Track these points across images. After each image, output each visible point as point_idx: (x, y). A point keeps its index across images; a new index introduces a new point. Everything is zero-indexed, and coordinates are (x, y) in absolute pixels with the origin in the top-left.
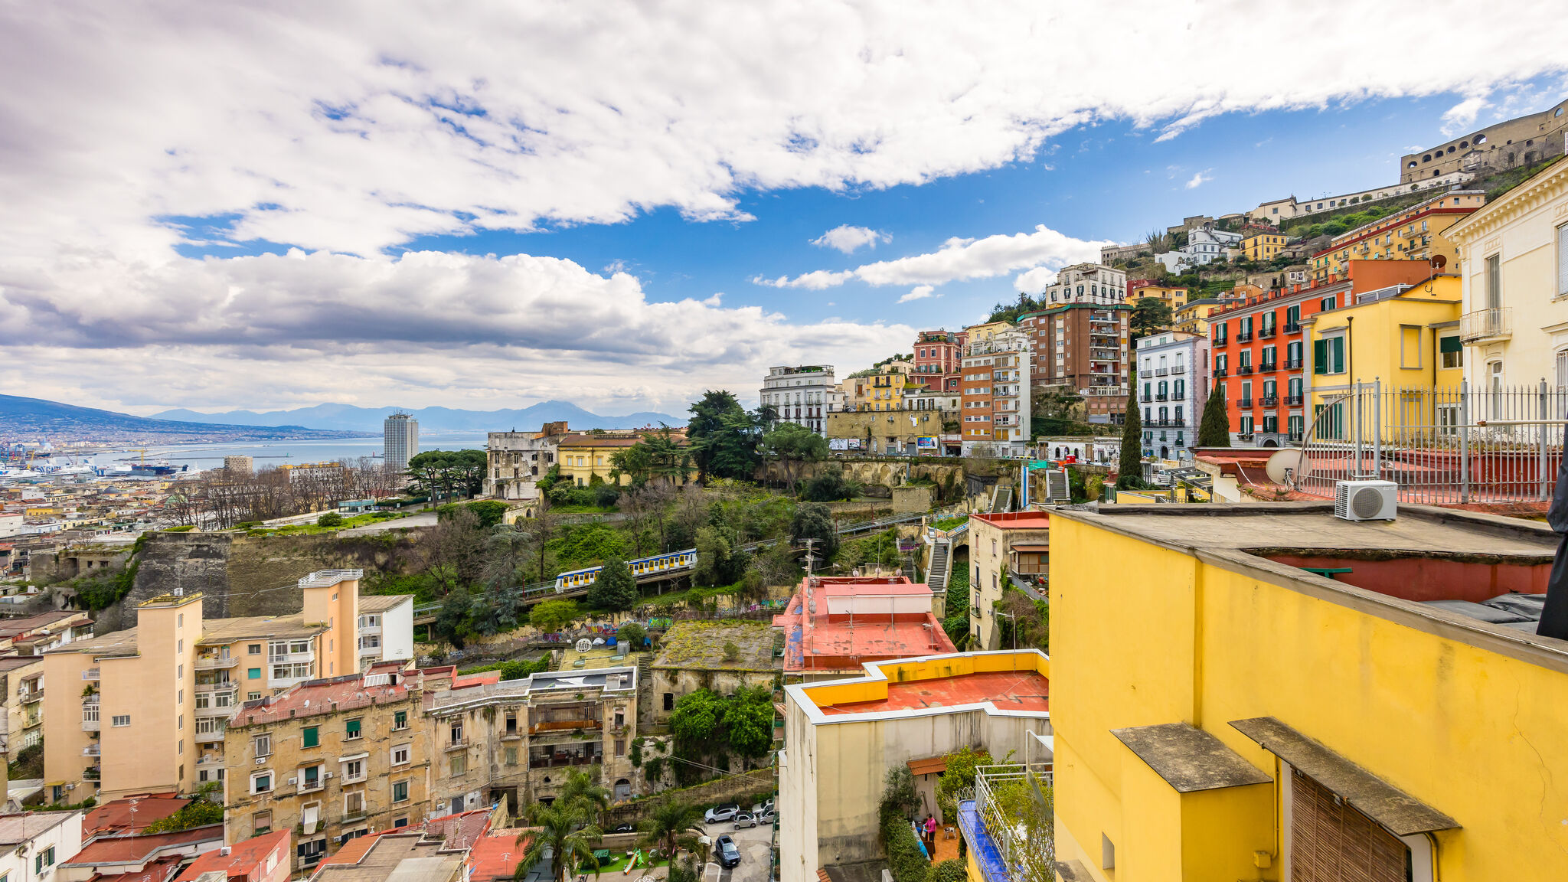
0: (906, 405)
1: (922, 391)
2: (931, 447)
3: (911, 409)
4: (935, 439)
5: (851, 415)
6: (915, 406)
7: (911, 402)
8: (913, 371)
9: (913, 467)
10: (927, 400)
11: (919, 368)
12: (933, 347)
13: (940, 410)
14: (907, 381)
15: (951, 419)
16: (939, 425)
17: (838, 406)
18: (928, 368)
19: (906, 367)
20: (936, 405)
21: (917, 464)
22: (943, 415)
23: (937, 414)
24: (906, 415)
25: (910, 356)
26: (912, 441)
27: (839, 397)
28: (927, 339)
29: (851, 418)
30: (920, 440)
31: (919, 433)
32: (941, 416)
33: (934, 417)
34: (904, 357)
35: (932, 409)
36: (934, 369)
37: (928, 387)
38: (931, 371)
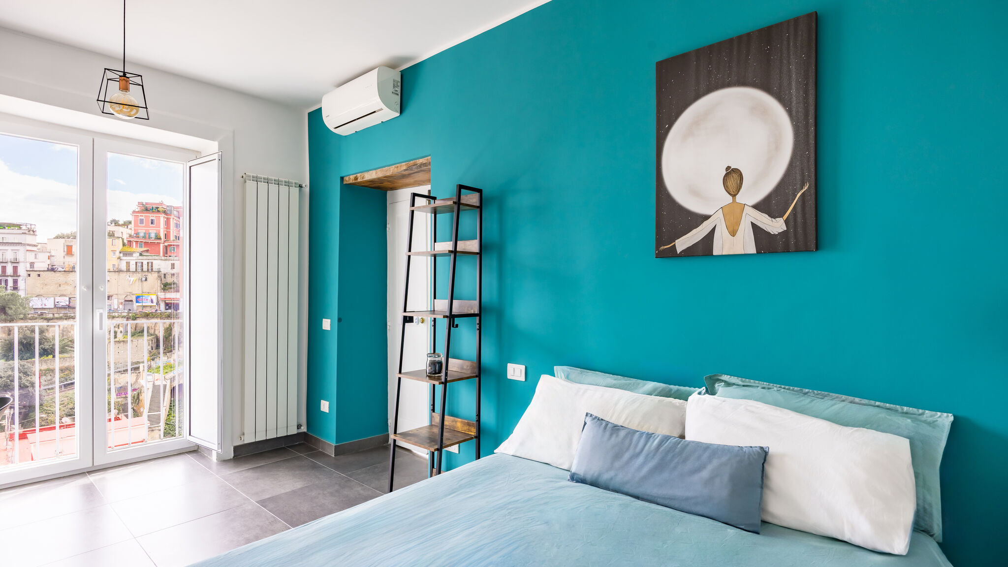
0: (123, 267)
1: (141, 255)
2: (151, 304)
3: (128, 270)
4: (154, 298)
5: (58, 274)
6: (133, 268)
7: (128, 264)
8: (130, 236)
9: (131, 322)
10: (145, 262)
11: (137, 234)
12: (152, 216)
13: (159, 272)
14: (124, 245)
15: (169, 280)
16: (158, 285)
17: (42, 264)
18: (147, 235)
19: (125, 233)
20: (155, 268)
21: (135, 318)
22: (162, 276)
23: (156, 275)
24: (122, 275)
25: (127, 224)
26: (129, 298)
27: (43, 257)
28: (147, 209)
29: (58, 277)
30: (137, 298)
31: (138, 292)
32: (160, 277)
33: (152, 277)
34: (121, 222)
35: (150, 270)
36: (153, 235)
37: (147, 251)
38: (150, 238)
